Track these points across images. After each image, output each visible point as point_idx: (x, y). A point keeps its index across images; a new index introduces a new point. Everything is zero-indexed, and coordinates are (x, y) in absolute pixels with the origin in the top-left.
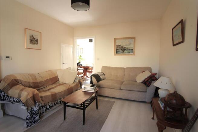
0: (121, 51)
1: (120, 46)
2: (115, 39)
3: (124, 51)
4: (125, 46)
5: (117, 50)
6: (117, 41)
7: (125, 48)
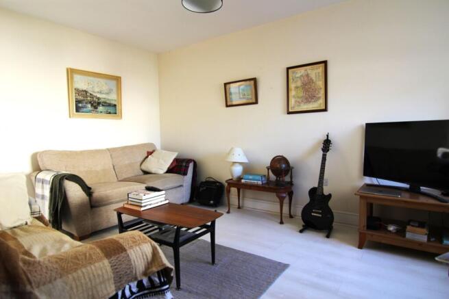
0: (89, 106)
1: (86, 92)
2: (71, 73)
3: (97, 108)
4: (99, 96)
5: (78, 102)
6: (77, 77)
7: (99, 99)
